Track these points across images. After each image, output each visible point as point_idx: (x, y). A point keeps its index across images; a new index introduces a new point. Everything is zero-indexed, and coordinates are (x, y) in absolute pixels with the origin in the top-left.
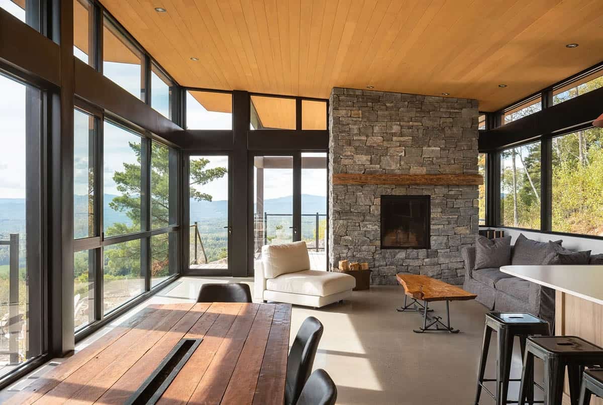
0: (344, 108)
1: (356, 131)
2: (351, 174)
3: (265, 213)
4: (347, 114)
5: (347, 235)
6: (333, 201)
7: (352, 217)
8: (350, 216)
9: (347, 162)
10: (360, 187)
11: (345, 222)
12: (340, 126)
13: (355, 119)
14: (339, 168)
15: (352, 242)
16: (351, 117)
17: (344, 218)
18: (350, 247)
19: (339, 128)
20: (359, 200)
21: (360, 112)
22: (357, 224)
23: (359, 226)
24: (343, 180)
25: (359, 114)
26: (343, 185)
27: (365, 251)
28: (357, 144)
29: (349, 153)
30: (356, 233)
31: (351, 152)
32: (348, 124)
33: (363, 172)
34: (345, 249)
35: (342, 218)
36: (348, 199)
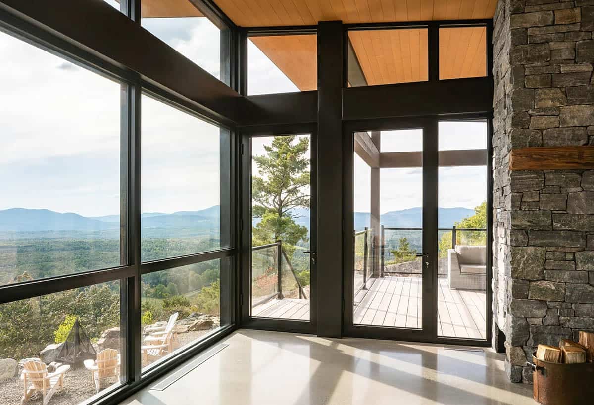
0: (538, 8)
1: (566, 55)
2: (555, 147)
3: (382, 226)
4: (544, 20)
5: (545, 280)
6: (512, 207)
7: (557, 241)
8: (552, 237)
9: (543, 122)
10: (575, 176)
11: (540, 251)
12: (528, 47)
13: (564, 29)
14: (527, 136)
15: (555, 293)
16: (553, 24)
17: (538, 242)
18: (552, 305)
19: (526, 52)
20: (574, 204)
21: (577, 11)
22: (570, 257)
23: (574, 259)
24: (538, 160)
25: (574, 17)
26: (535, 172)
27: (588, 315)
28: (568, 82)
29: (550, 104)
30: (566, 275)
31: (553, 100)
32: (547, 42)
33: (582, 142)
34: (539, 308)
35: (532, 242)
36: (547, 203)
